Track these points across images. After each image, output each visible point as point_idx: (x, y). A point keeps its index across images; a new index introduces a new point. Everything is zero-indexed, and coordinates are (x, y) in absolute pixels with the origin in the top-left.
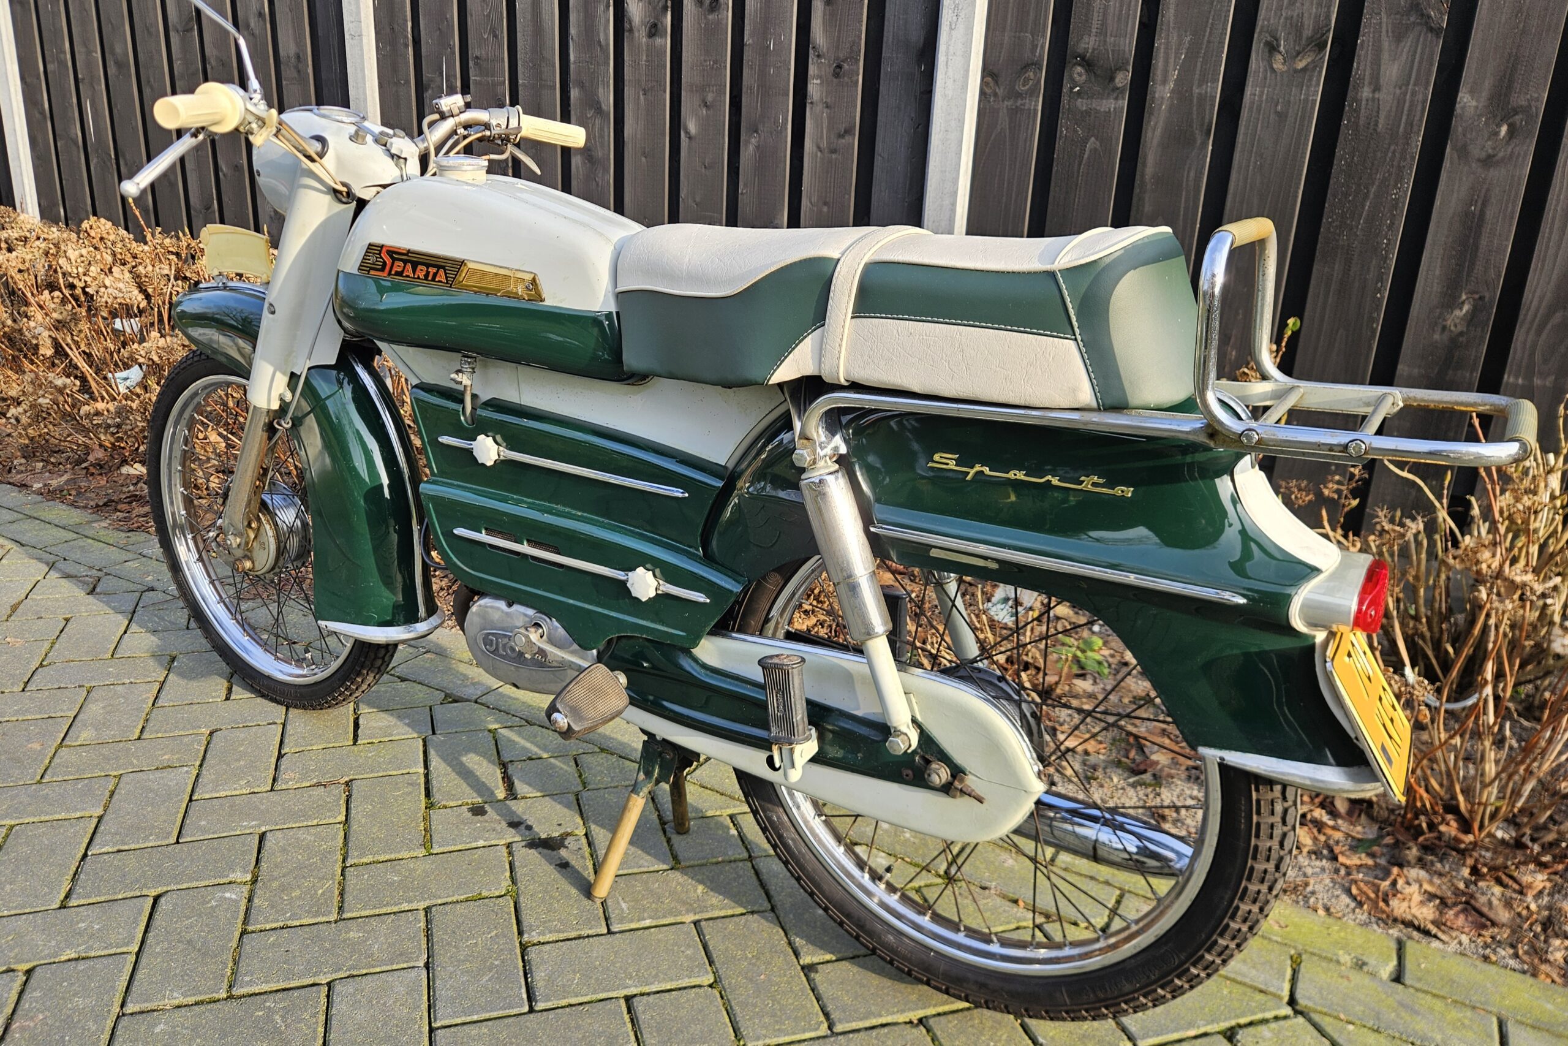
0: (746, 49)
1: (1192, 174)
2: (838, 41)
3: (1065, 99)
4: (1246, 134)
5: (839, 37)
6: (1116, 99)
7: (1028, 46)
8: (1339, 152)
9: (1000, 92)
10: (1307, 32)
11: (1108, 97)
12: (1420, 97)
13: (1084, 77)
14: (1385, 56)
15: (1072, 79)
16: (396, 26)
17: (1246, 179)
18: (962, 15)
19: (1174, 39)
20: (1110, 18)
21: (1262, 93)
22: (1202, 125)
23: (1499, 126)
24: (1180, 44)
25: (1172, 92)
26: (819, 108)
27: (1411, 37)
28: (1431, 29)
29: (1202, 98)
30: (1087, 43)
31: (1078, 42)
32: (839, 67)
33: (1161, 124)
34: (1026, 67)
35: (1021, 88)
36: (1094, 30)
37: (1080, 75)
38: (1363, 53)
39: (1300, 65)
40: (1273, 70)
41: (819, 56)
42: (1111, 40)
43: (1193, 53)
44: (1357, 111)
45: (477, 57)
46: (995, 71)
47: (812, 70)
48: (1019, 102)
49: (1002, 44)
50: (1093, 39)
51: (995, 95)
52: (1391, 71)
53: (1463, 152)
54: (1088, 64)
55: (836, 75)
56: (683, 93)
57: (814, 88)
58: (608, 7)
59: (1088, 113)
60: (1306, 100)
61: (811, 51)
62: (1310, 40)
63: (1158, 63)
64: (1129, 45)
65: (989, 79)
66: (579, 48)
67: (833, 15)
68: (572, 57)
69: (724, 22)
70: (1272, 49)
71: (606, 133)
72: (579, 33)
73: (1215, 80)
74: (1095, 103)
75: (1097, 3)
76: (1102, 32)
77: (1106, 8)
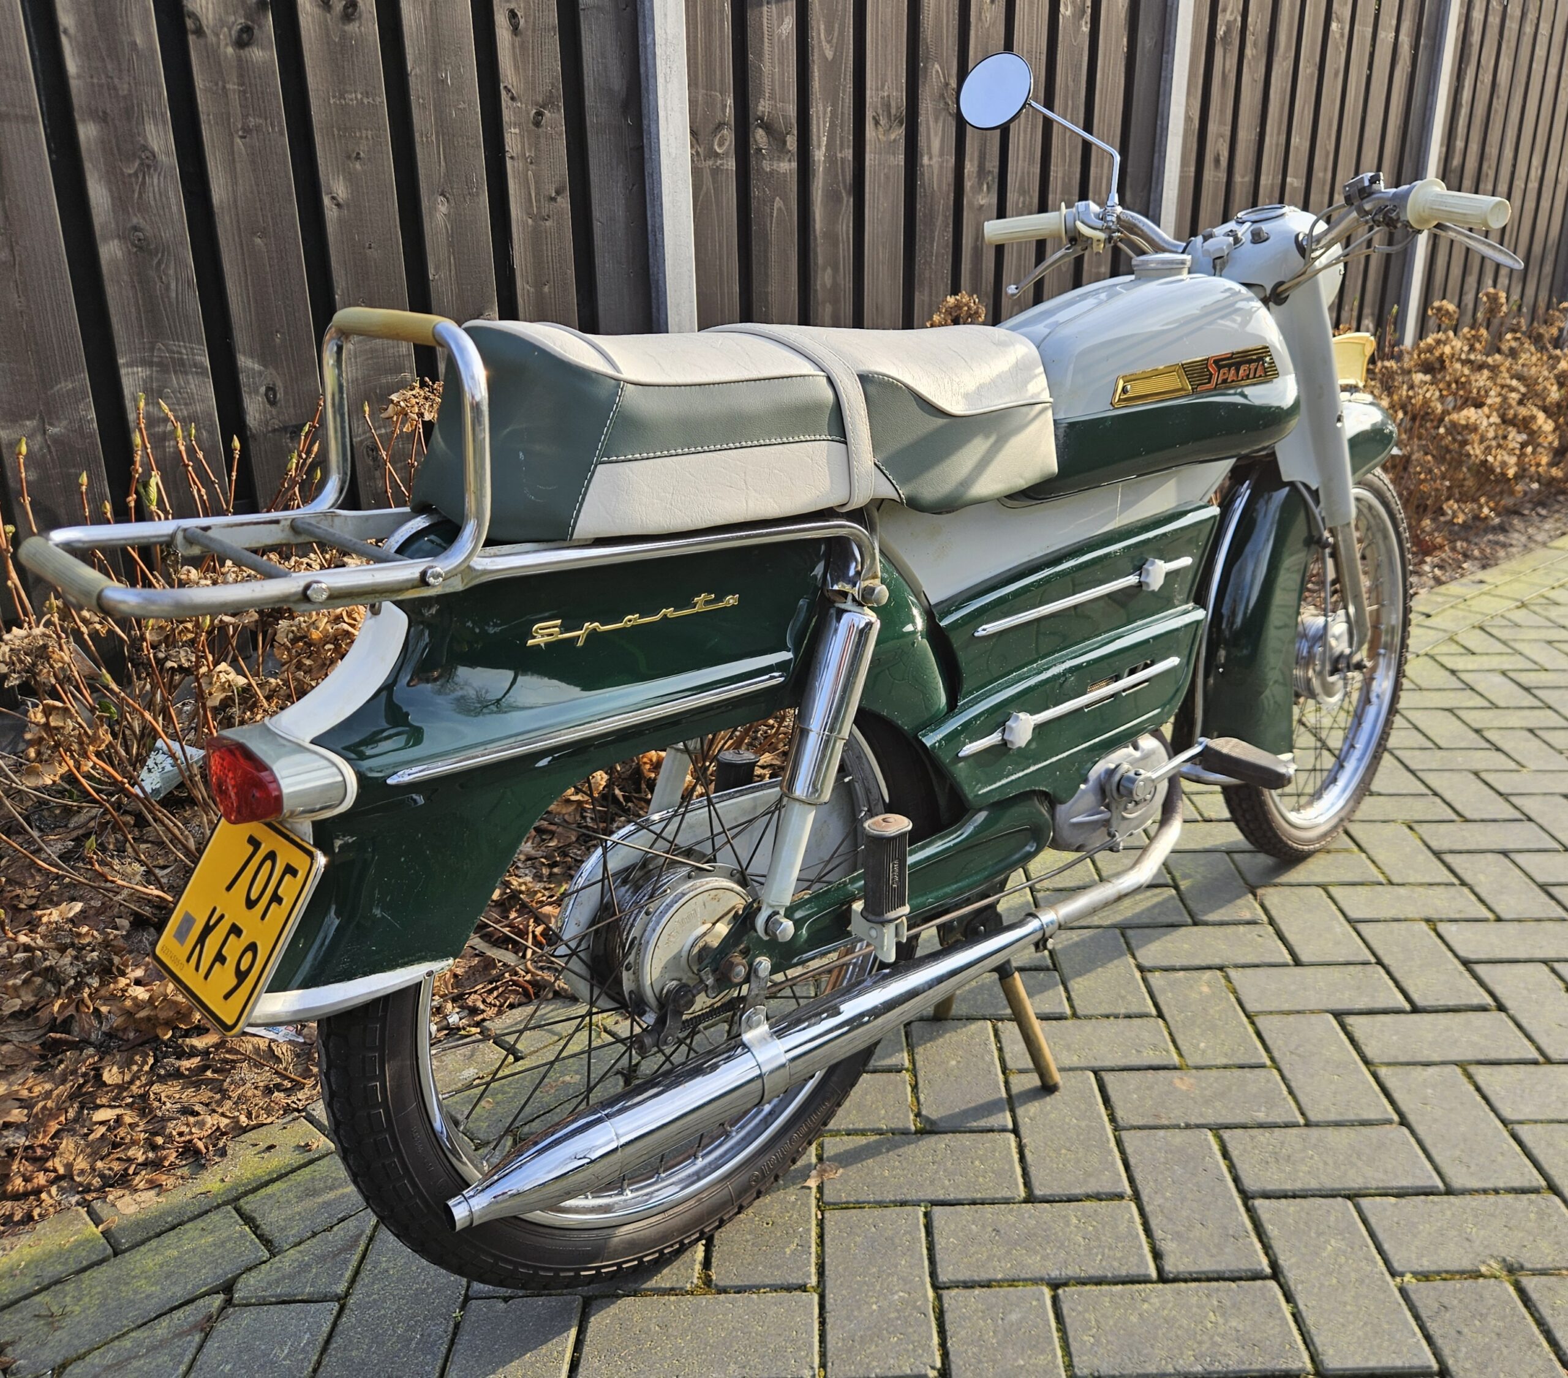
0: (412, 81)
2: (533, 83)
3: (753, 162)
5: (533, 77)
7: (719, 105)
9: (703, 152)
10: (893, 111)
11: (784, 160)
12: (950, 165)
13: (765, 140)
14: (932, 132)
19: (821, 108)
22: (845, 184)
24: (825, 113)
25: (825, 156)
26: (520, 165)
27: (942, 120)
29: (842, 161)
30: (764, 106)
31: (757, 105)
32: (539, 114)
33: (821, 184)
34: (721, 125)
35: (717, 147)
36: (767, 95)
37: (762, 137)
38: (922, 129)
39: (893, 137)
40: (878, 140)
41: (514, 99)
42: (779, 105)
43: (833, 123)
44: (923, 174)
47: (507, 115)
48: (718, 163)
50: (767, 102)
51: (698, 154)
52: (936, 145)
53: (971, 204)
55: (537, 123)
56: (318, 139)
57: (512, 139)
59: (772, 172)
60: (898, 166)
61: (503, 92)
62: (895, 117)
63: (814, 129)
66: (86, 50)
67: (523, 47)
68: (72, 66)
69: (371, 38)
70: (877, 123)
71: (173, 201)
72: (82, 24)
73: (849, 147)
74: (775, 166)
75: (767, 69)
76: (773, 96)
77: (773, 74)
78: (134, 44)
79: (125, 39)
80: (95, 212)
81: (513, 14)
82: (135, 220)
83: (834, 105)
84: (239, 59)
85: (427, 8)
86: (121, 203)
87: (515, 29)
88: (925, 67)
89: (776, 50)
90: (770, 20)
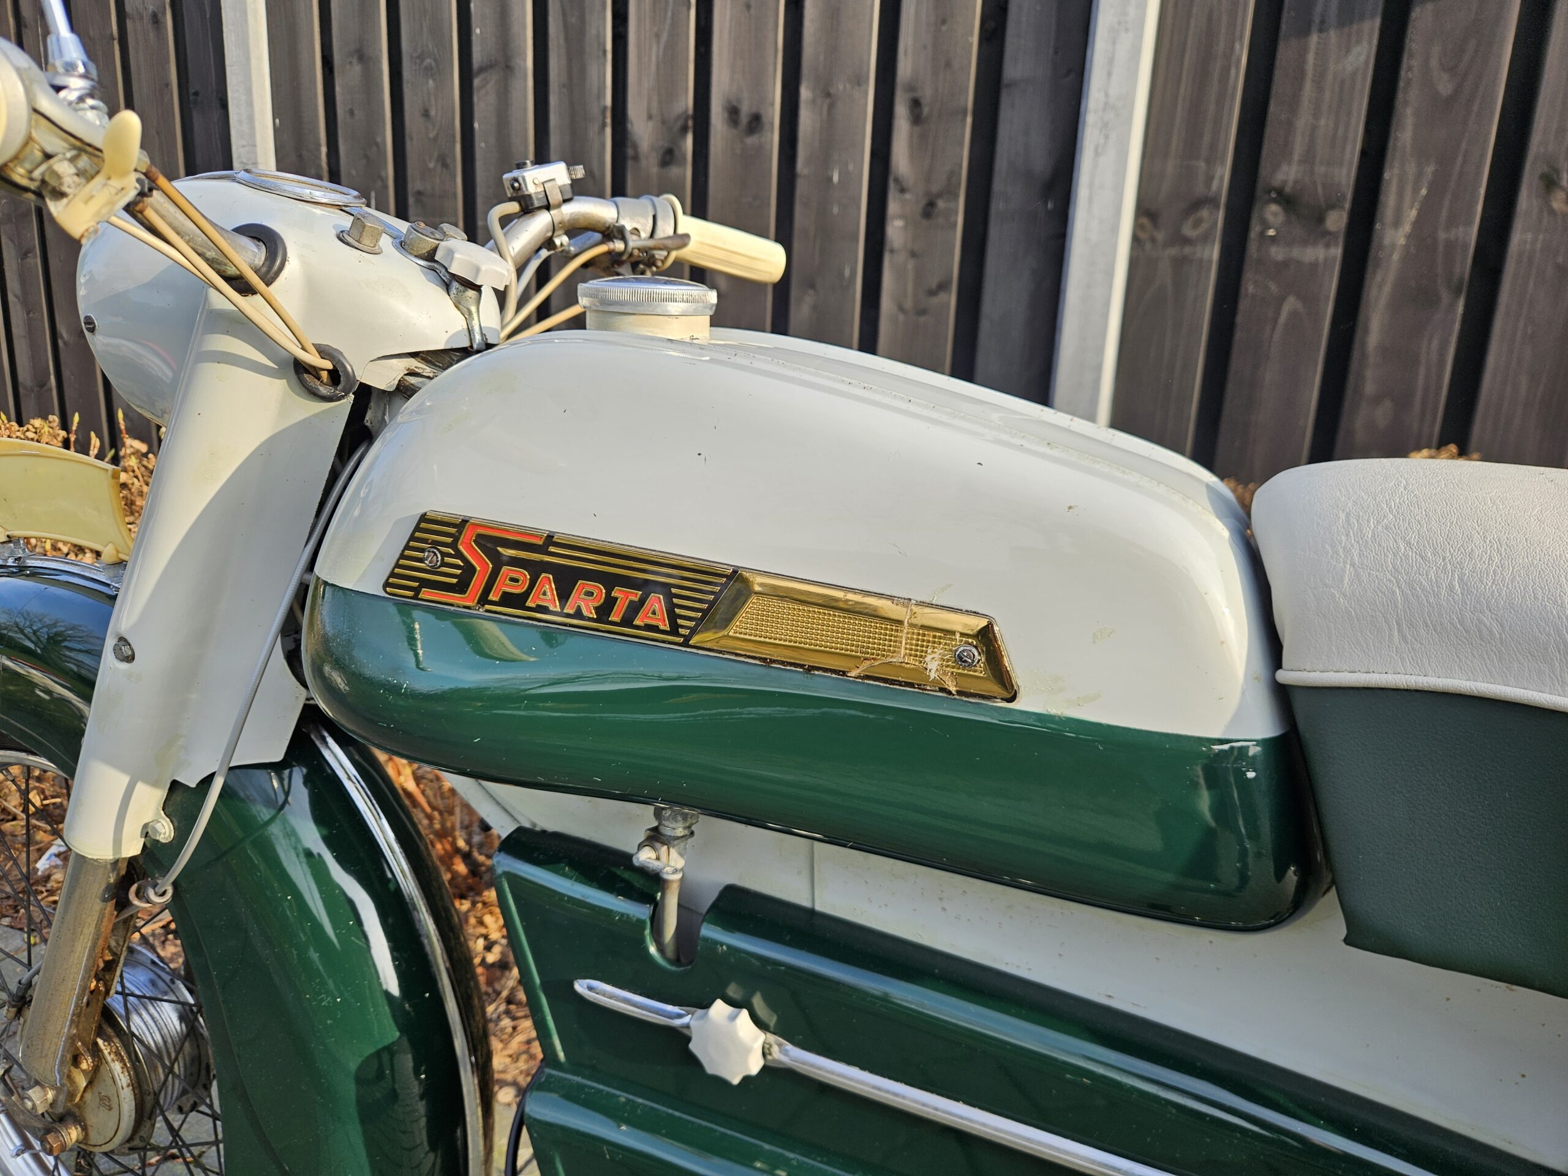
0: (799, 181)
1: (1435, 343)
2: (930, 171)
3: (1253, 248)
5: (931, 166)
6: (1327, 246)
7: (1201, 178)
9: (1160, 236)
11: (1315, 244)
13: (1281, 218)
15: (1264, 221)
16: (305, 153)
18: (1113, 136)
19: (1411, 169)
20: (1320, 141)
22: (1450, 278)
24: (1420, 175)
25: (1409, 237)
26: (901, 258)
29: (1450, 246)
30: (1286, 174)
31: (1273, 172)
32: (931, 204)
33: (1391, 280)
34: (1197, 204)
35: (1188, 231)
36: (1296, 158)
37: (1275, 215)
40: (1552, 212)
41: (903, 190)
42: (1320, 169)
43: (1437, 189)
45: (419, 193)
46: (1154, 210)
47: (893, 208)
48: (1187, 250)
49: (1161, 176)
50: (1294, 168)
51: (1153, 240)
54: (1287, 200)
55: (927, 215)
57: (895, 230)
58: (604, 125)
59: (1286, 264)
61: (891, 183)
63: (1389, 199)
64: (1346, 177)
65: (1145, 221)
67: (923, 138)
69: (770, 146)
70: (1550, 184)
73: (1469, 223)
74: (1296, 253)
75: (1302, 123)
76: (1308, 159)
77: (1314, 128)
81: (916, 103)
83: (1445, 163)
84: (661, 174)
85: (826, 111)
87: (917, 119)
89: (1327, 95)
90: (1322, 55)
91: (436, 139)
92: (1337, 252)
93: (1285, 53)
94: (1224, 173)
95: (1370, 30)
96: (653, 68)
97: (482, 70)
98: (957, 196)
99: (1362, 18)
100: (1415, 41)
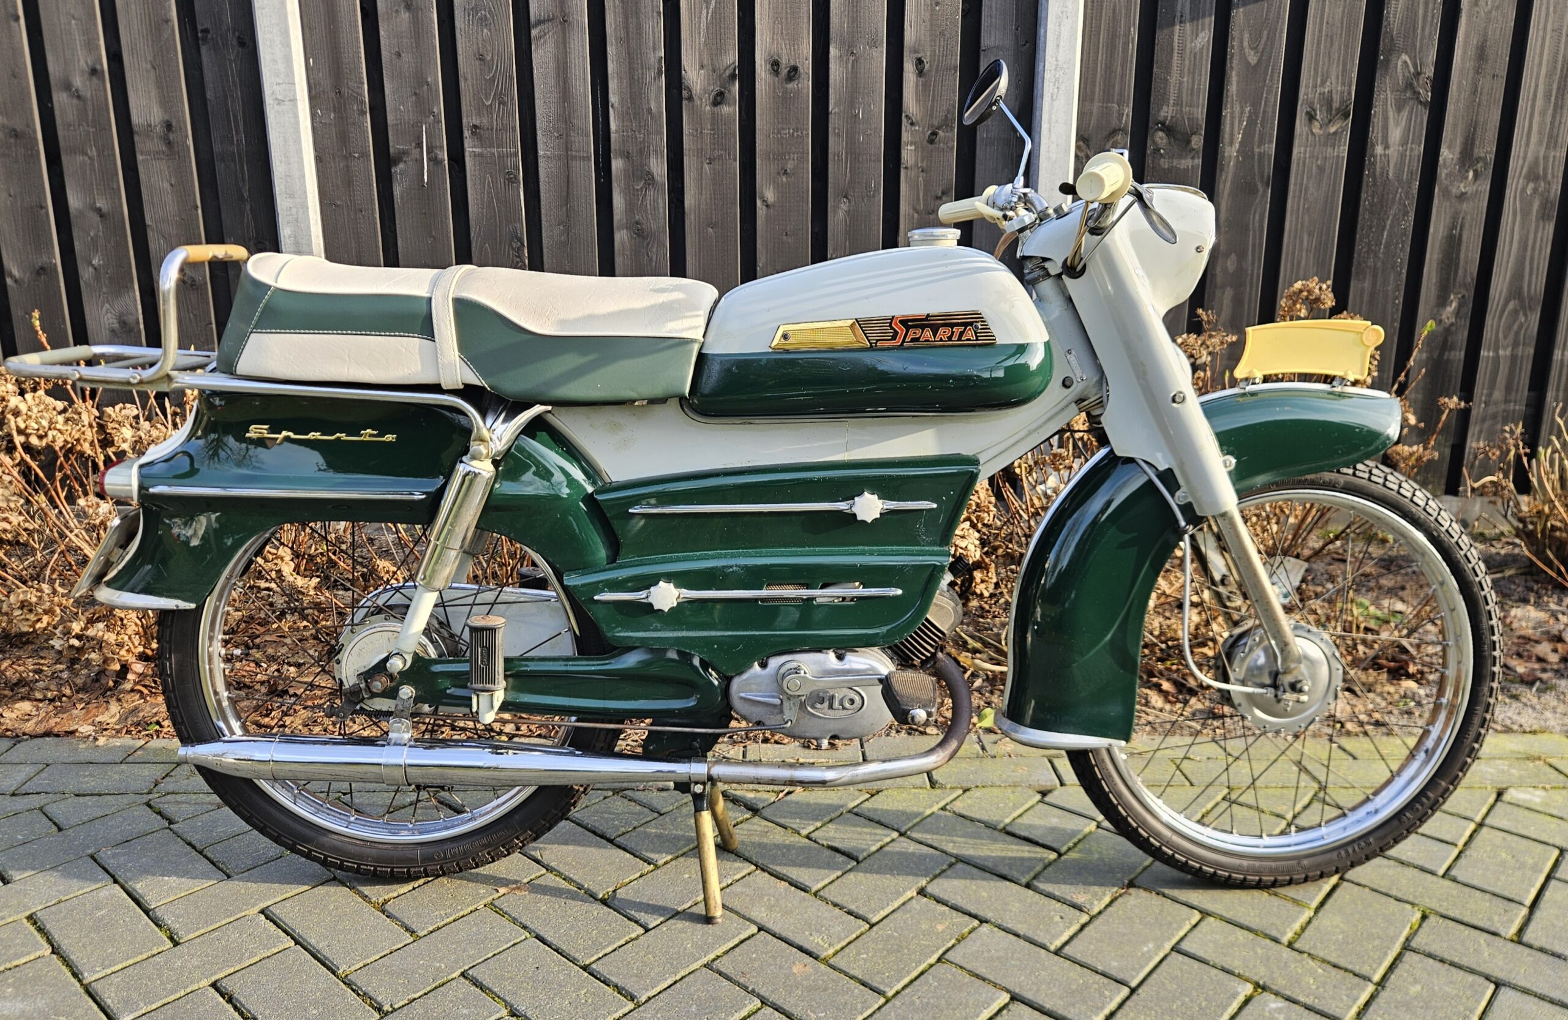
0: (832, 118)
1: (1257, 217)
2: (932, 110)
3: (1149, 161)
4: (1295, 184)
5: (932, 106)
6: (1193, 158)
7: (1115, 115)
8: (1363, 196)
10: (1336, 105)
11: (1186, 158)
12: (1416, 153)
13: (1165, 141)
14: (1391, 122)
15: (1154, 143)
17: (1297, 218)
18: (1063, 88)
19: (1237, 108)
20: (1185, 91)
21: (1305, 153)
22: (1262, 177)
23: (1467, 171)
24: (1242, 113)
25: (1238, 151)
26: (913, 173)
27: (1407, 109)
28: (1421, 102)
29: (1261, 156)
30: (1167, 112)
31: (1159, 111)
32: (934, 134)
33: (1229, 178)
34: (1114, 132)
36: (1171, 102)
37: (1161, 138)
38: (1376, 120)
39: (1332, 130)
40: (1313, 133)
41: (912, 124)
42: (1186, 109)
43: (1252, 120)
44: (1374, 164)
46: (1086, 136)
47: (906, 136)
49: (1091, 113)
50: (1171, 108)
52: (1396, 134)
53: (1446, 193)
54: (1169, 130)
55: (931, 141)
56: (758, 161)
57: (908, 154)
59: (1170, 170)
60: (1338, 157)
61: (904, 119)
62: (1338, 110)
63: (1226, 128)
64: (1200, 113)
65: (1081, 143)
66: (623, 117)
67: (926, 86)
68: (613, 126)
69: (805, 91)
70: (1311, 117)
71: (661, 205)
72: (622, 101)
73: (1271, 142)
74: (1175, 162)
75: (1173, 79)
76: (1179, 103)
77: (1181, 83)
78: (650, 110)
79: (645, 107)
80: (615, 213)
81: (920, 61)
82: (637, 218)
83: (1255, 105)
84: (713, 113)
85: (850, 65)
86: (631, 208)
87: (920, 73)
88: (1387, 61)
89: (1187, 62)
90: (1182, 36)
91: (493, 79)
92: (1199, 162)
93: (1161, 36)
94: (1128, 111)
95: (1210, 22)
96: (703, 26)
97: (539, 22)
98: (952, 128)
99: (1204, 16)
100: (1235, 32)
